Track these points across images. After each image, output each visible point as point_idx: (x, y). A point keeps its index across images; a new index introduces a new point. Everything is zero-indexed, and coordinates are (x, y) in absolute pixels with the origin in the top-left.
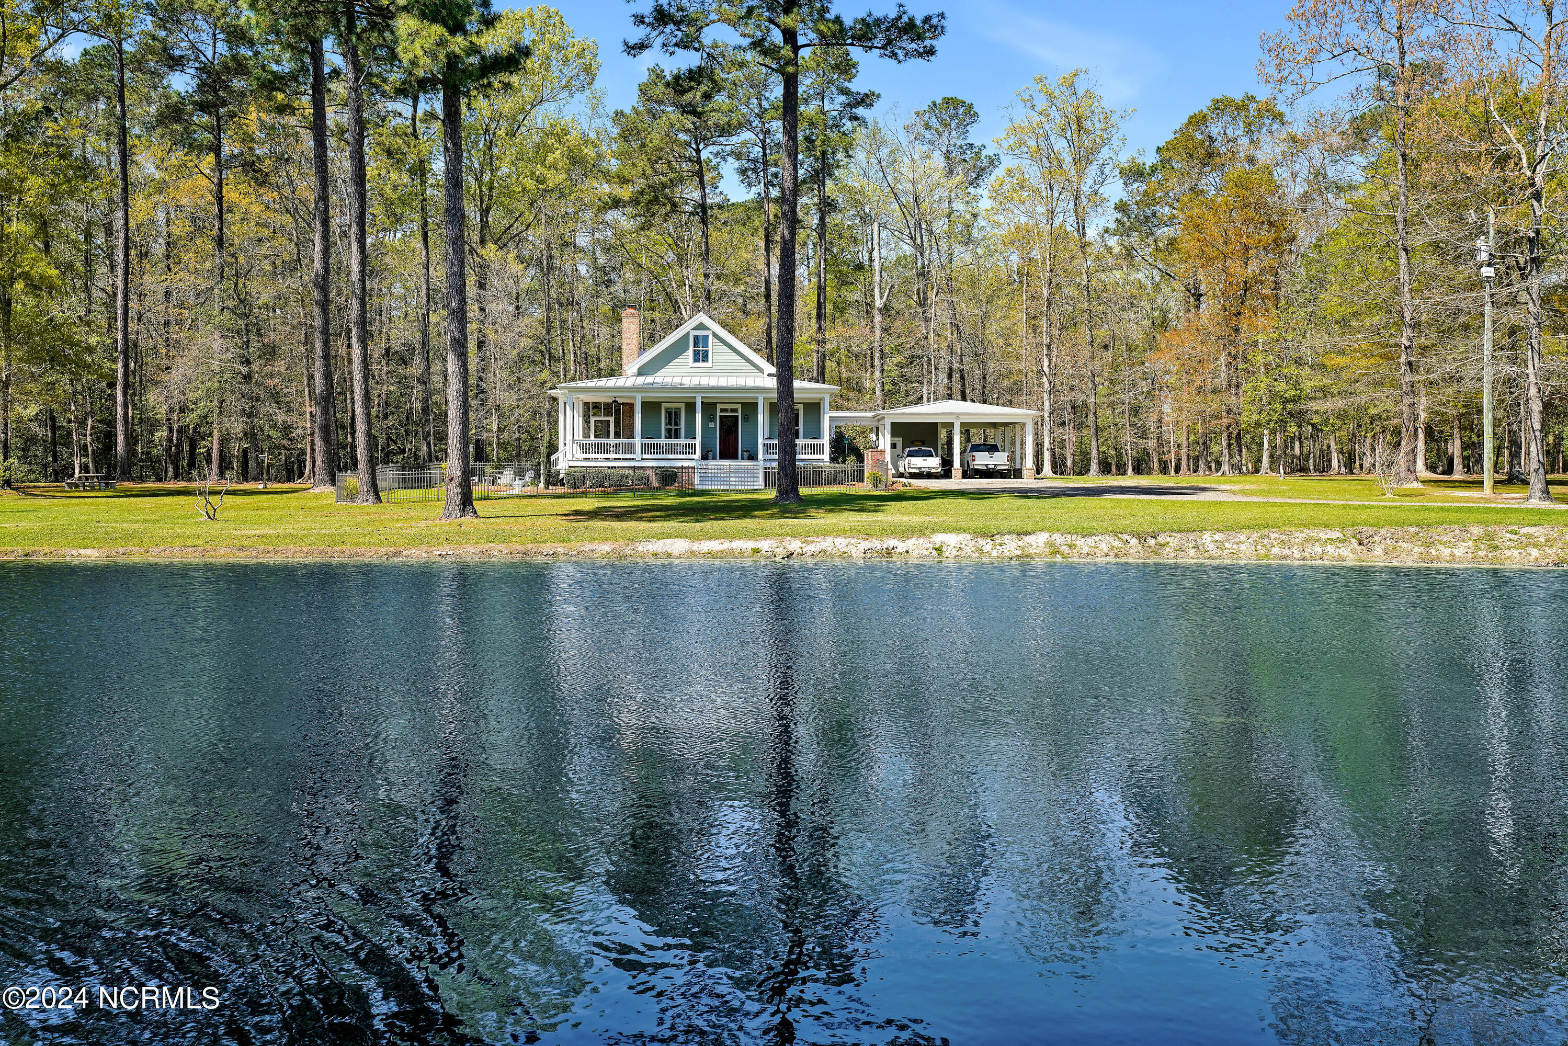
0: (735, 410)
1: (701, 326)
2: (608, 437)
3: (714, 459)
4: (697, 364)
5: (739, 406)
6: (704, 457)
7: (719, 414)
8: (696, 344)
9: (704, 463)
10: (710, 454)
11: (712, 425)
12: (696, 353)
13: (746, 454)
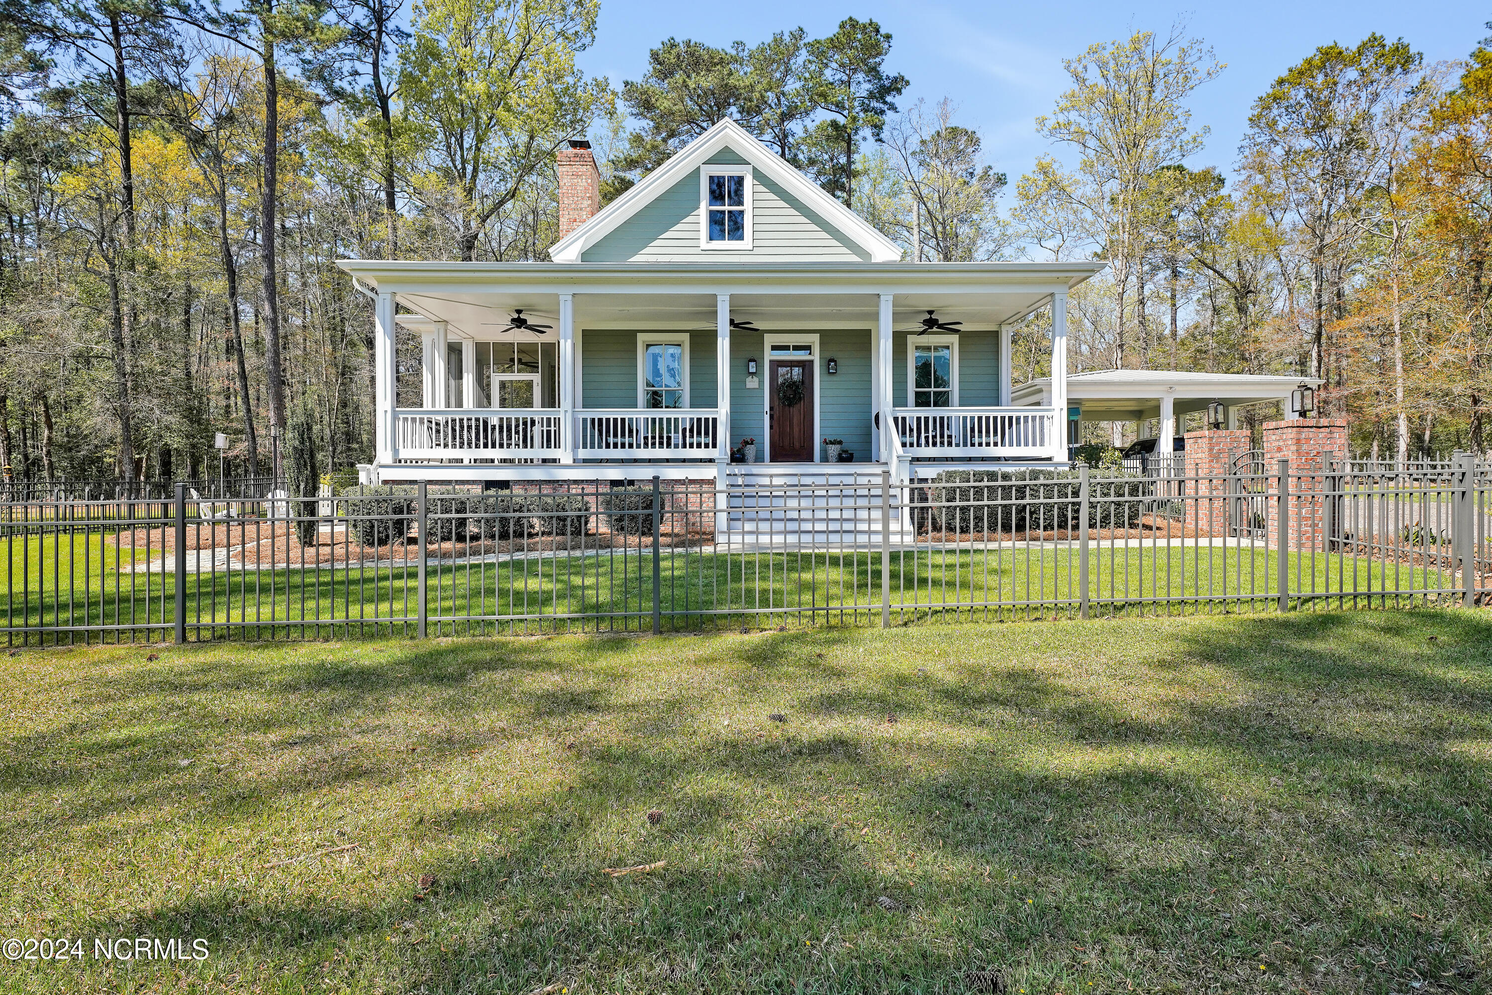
0: (808, 348)
1: (726, 156)
2: (529, 403)
3: (759, 459)
4: (717, 244)
5: (814, 340)
6: (738, 457)
7: (769, 356)
8: (717, 195)
9: (737, 469)
10: (750, 451)
11: (752, 383)
12: (716, 220)
13: (833, 450)
